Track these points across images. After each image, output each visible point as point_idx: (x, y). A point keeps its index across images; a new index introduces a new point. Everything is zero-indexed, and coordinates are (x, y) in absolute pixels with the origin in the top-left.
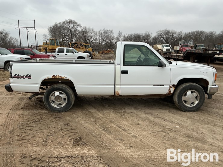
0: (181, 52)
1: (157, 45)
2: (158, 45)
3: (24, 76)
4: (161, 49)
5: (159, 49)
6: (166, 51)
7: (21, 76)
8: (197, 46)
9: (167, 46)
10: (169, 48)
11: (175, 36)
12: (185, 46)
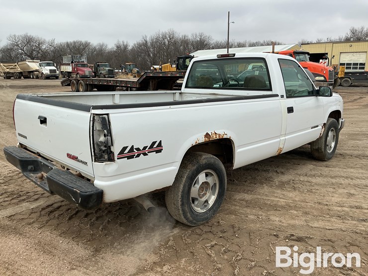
0: (77, 75)
1: (27, 63)
2: (29, 62)
3: (145, 148)
4: (37, 71)
5: (34, 70)
6: (49, 73)
7: (138, 149)
8: (98, 65)
9: (48, 65)
10: (53, 68)
11: (44, 47)
12: (80, 65)
